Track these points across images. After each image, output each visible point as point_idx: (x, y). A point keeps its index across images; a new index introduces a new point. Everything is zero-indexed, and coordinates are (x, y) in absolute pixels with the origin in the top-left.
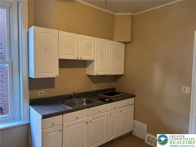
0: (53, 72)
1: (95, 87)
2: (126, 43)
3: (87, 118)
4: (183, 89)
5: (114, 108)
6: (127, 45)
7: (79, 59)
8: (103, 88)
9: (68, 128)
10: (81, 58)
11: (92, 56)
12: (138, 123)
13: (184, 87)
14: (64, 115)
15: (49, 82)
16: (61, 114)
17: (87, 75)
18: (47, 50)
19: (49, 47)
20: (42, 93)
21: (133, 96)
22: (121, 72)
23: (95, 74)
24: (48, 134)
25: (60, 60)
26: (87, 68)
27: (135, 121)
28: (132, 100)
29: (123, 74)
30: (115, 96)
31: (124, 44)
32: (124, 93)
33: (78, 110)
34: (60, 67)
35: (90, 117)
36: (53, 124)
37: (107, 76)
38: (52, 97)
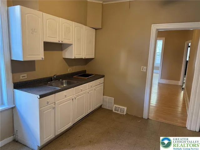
0: (39, 55)
1: (70, 70)
2: (96, 29)
3: (73, 96)
4: (142, 69)
5: (91, 86)
6: (97, 30)
7: (61, 42)
8: (77, 71)
9: (59, 105)
10: (62, 42)
11: (71, 40)
12: (107, 98)
13: (142, 67)
14: (56, 94)
15: (29, 65)
16: (54, 94)
17: (64, 58)
18: (33, 32)
19: (35, 29)
20: (24, 77)
21: (103, 76)
22: (92, 56)
23: (73, 58)
24: (45, 112)
25: (44, 42)
26: (63, 52)
27: (104, 96)
28: (102, 79)
29: (94, 57)
30: (90, 77)
31: (95, 30)
32: (94, 74)
33: (66, 90)
34: (45, 49)
35: (75, 95)
36: (48, 103)
37: (82, 59)
38: (34, 80)
